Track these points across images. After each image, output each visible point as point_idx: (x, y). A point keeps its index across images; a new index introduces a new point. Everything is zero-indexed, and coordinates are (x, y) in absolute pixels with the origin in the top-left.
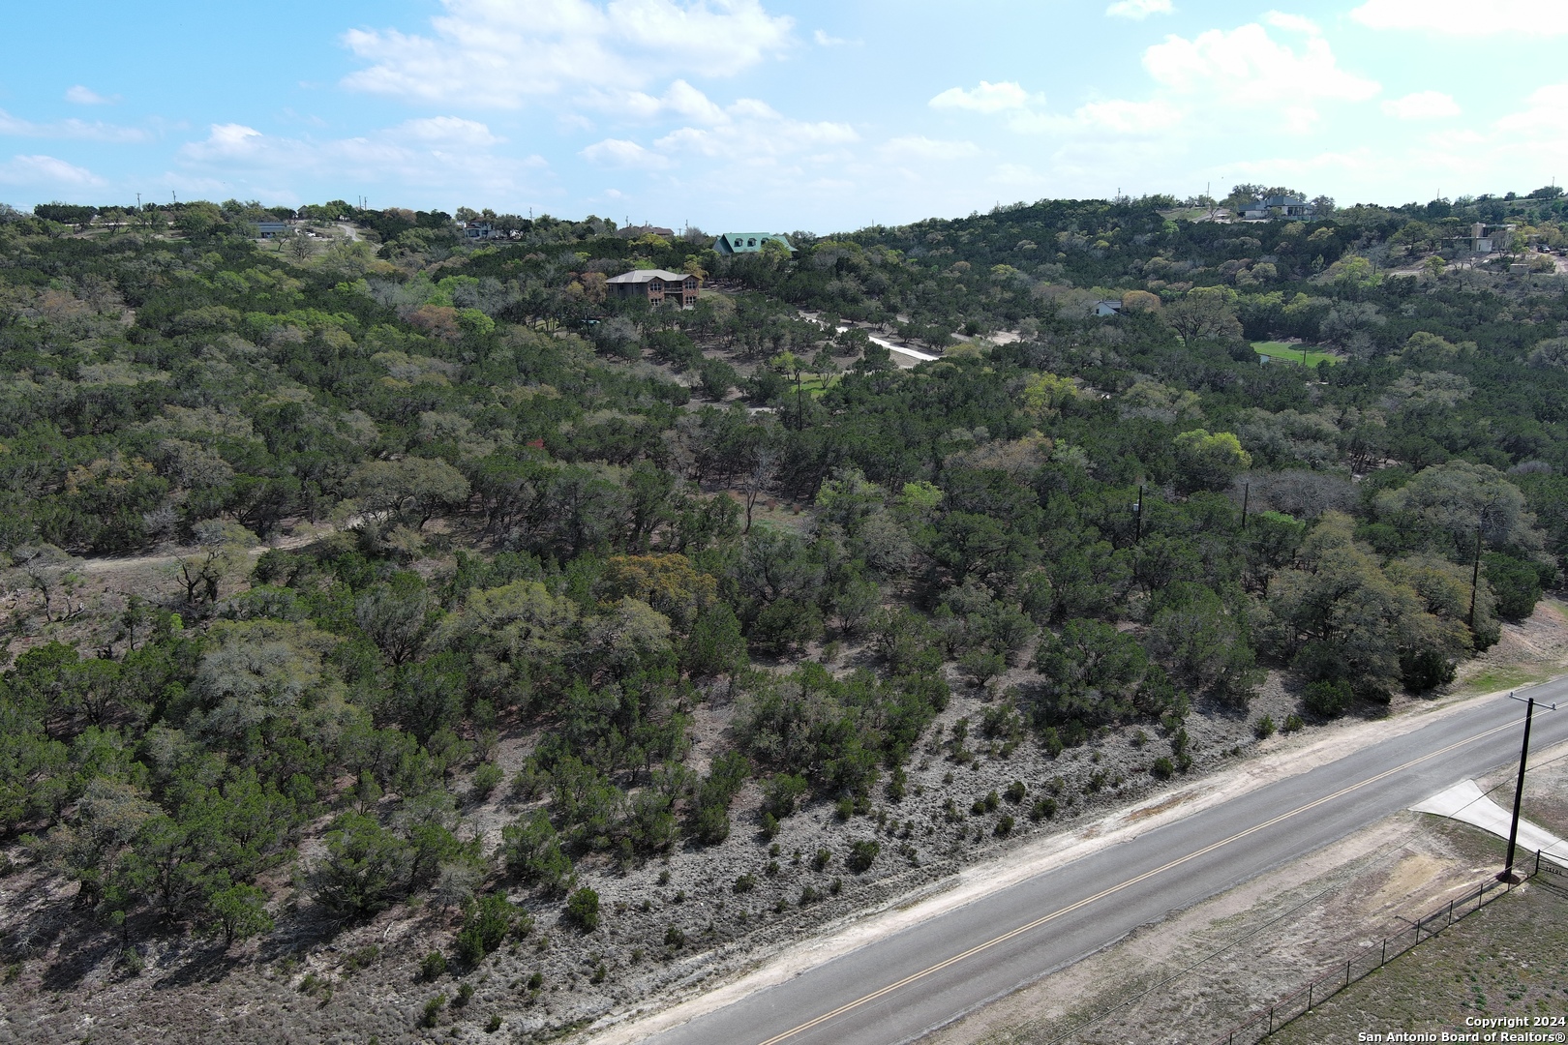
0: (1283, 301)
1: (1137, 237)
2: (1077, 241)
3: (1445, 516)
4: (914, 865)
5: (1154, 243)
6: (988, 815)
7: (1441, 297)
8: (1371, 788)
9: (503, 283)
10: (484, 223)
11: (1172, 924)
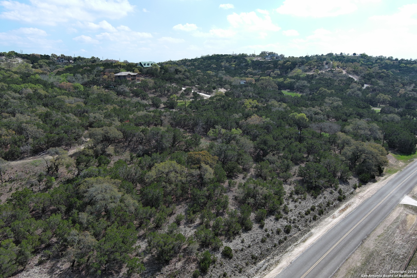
0: (284, 80)
1: (241, 64)
2: (227, 65)
3: (362, 132)
4: (300, 230)
5: (246, 66)
6: (309, 215)
7: (320, 79)
8: (387, 200)
9: (82, 75)
10: (62, 58)
11: (369, 238)
